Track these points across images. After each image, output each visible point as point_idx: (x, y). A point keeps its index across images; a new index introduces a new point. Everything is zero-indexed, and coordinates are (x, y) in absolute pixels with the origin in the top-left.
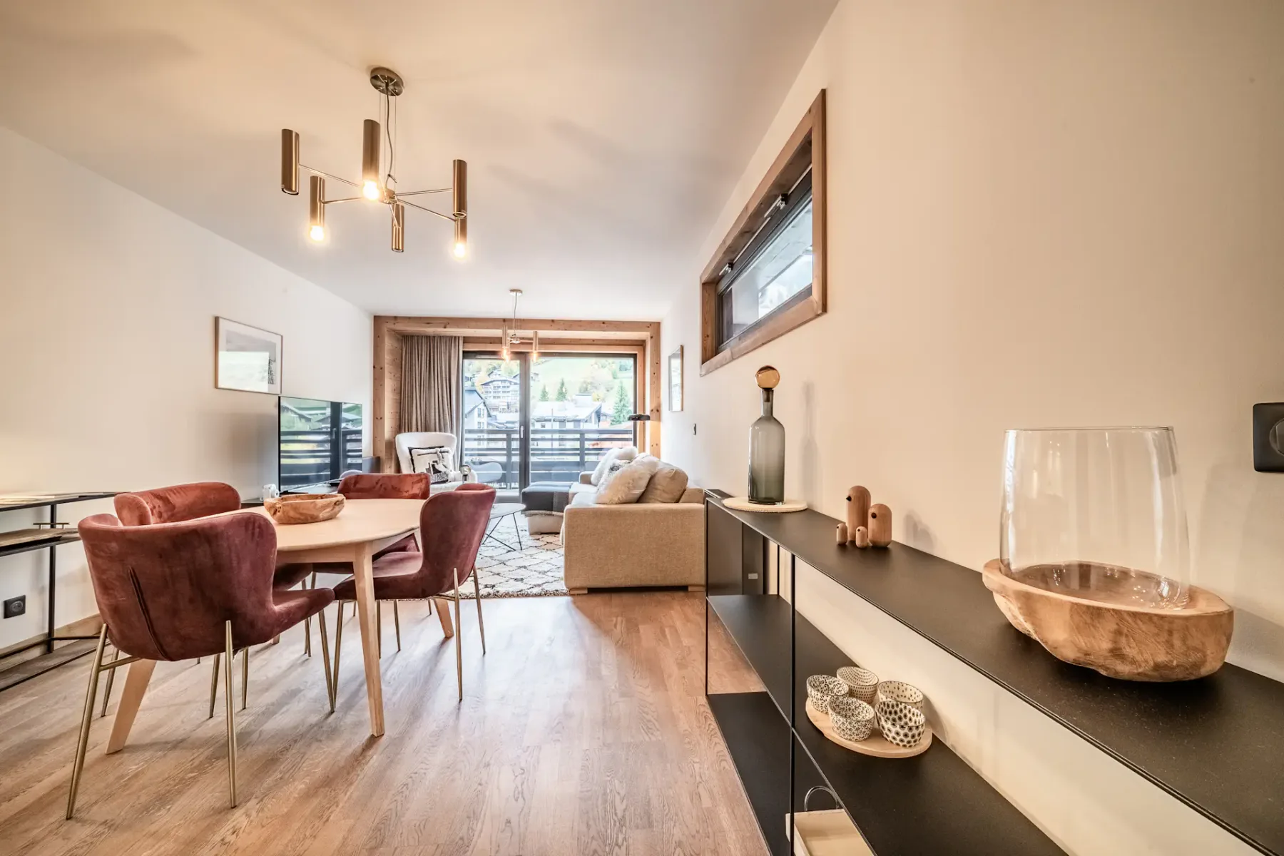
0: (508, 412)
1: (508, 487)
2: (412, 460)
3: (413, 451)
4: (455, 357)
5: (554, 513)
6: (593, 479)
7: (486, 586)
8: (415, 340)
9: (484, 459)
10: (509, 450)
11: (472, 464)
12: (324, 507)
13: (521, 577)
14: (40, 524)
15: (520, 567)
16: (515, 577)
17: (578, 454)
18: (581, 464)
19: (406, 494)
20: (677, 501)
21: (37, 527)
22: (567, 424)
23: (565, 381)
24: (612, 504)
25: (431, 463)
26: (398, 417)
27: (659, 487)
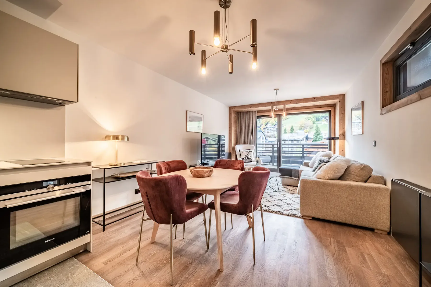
0: (272, 138)
1: (273, 165)
2: (240, 154)
3: (240, 151)
4: (254, 118)
5: (292, 178)
6: (310, 165)
7: (265, 206)
8: (241, 113)
9: (264, 154)
10: (273, 152)
11: (260, 156)
12: (207, 172)
13: (280, 204)
14: (148, 169)
15: (279, 200)
16: (277, 204)
17: (301, 154)
18: (303, 157)
19: (236, 168)
20: (366, 182)
22: (294, 141)
23: (293, 126)
24: (325, 179)
25: (246, 155)
26: (236, 140)
27: (353, 173)
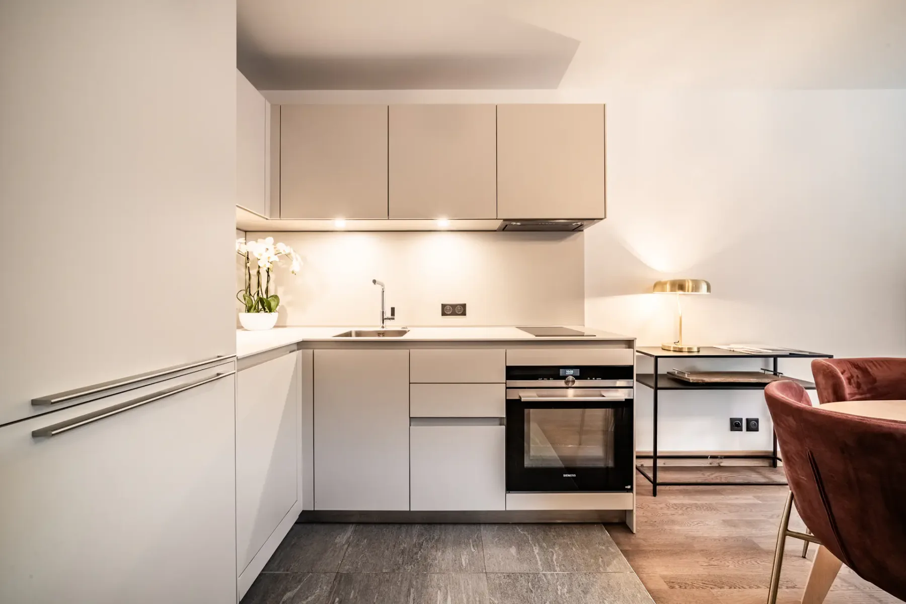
14: (765, 370)
21: (763, 371)
